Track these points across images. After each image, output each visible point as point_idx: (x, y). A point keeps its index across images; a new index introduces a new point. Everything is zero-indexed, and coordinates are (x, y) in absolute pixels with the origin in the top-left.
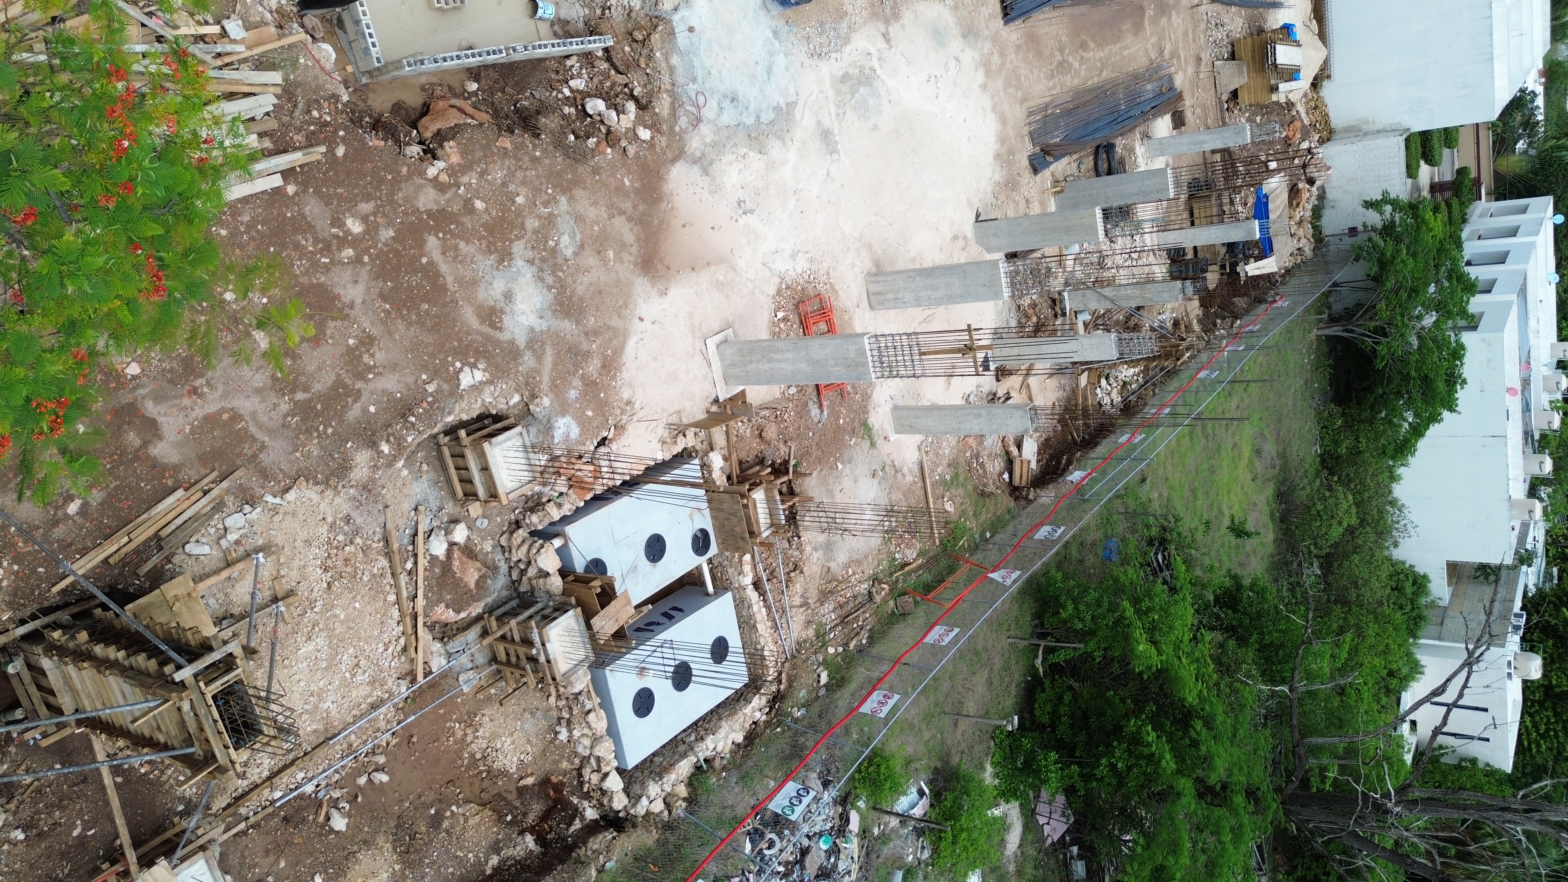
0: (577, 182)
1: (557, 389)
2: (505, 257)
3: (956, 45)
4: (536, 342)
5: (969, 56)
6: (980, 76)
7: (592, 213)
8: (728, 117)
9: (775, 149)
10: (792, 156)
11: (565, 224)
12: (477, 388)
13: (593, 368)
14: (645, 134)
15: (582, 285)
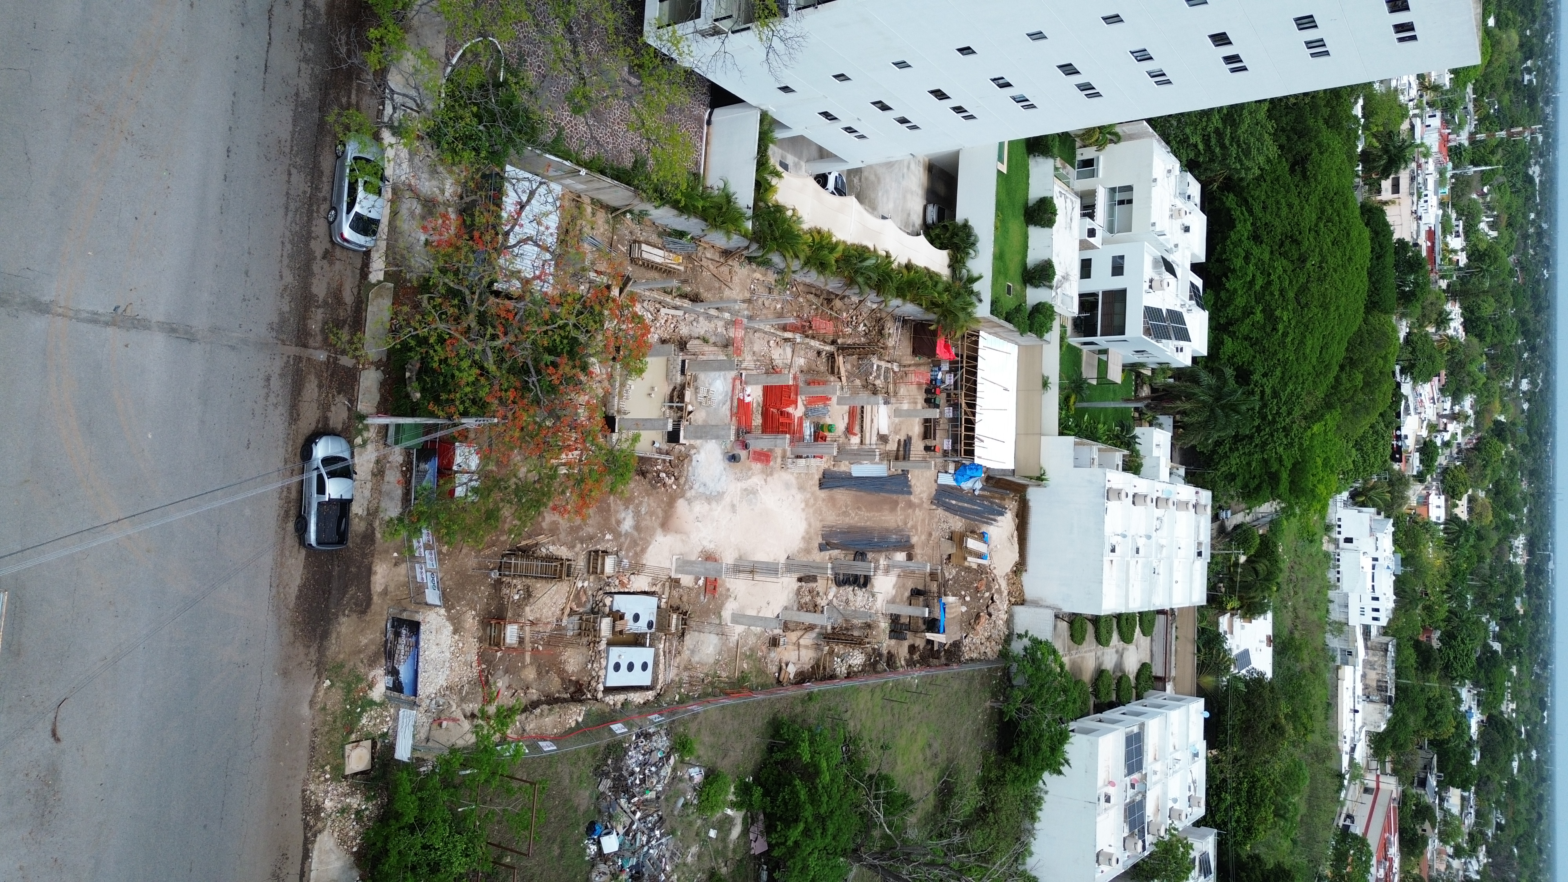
0: (651, 494)
1: (627, 553)
2: (627, 508)
3: (794, 491)
4: (627, 534)
5: (799, 496)
6: (803, 505)
7: (653, 504)
8: (701, 490)
9: (714, 504)
10: (719, 509)
11: (645, 505)
12: (608, 540)
13: (638, 549)
14: (674, 487)
15: (643, 524)
